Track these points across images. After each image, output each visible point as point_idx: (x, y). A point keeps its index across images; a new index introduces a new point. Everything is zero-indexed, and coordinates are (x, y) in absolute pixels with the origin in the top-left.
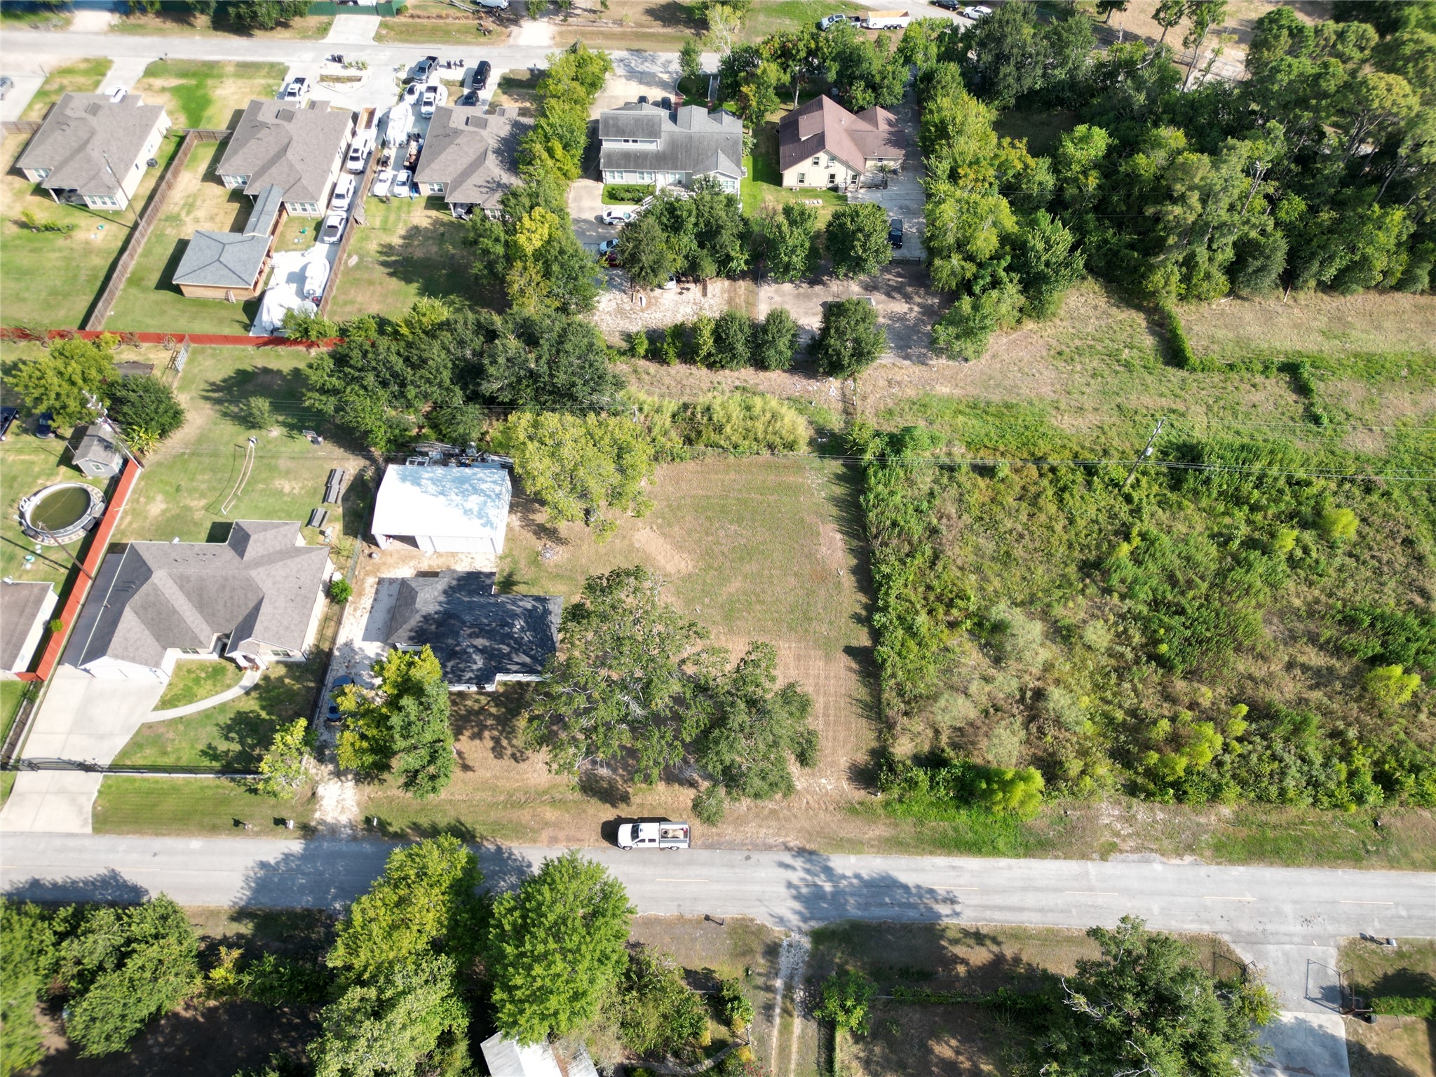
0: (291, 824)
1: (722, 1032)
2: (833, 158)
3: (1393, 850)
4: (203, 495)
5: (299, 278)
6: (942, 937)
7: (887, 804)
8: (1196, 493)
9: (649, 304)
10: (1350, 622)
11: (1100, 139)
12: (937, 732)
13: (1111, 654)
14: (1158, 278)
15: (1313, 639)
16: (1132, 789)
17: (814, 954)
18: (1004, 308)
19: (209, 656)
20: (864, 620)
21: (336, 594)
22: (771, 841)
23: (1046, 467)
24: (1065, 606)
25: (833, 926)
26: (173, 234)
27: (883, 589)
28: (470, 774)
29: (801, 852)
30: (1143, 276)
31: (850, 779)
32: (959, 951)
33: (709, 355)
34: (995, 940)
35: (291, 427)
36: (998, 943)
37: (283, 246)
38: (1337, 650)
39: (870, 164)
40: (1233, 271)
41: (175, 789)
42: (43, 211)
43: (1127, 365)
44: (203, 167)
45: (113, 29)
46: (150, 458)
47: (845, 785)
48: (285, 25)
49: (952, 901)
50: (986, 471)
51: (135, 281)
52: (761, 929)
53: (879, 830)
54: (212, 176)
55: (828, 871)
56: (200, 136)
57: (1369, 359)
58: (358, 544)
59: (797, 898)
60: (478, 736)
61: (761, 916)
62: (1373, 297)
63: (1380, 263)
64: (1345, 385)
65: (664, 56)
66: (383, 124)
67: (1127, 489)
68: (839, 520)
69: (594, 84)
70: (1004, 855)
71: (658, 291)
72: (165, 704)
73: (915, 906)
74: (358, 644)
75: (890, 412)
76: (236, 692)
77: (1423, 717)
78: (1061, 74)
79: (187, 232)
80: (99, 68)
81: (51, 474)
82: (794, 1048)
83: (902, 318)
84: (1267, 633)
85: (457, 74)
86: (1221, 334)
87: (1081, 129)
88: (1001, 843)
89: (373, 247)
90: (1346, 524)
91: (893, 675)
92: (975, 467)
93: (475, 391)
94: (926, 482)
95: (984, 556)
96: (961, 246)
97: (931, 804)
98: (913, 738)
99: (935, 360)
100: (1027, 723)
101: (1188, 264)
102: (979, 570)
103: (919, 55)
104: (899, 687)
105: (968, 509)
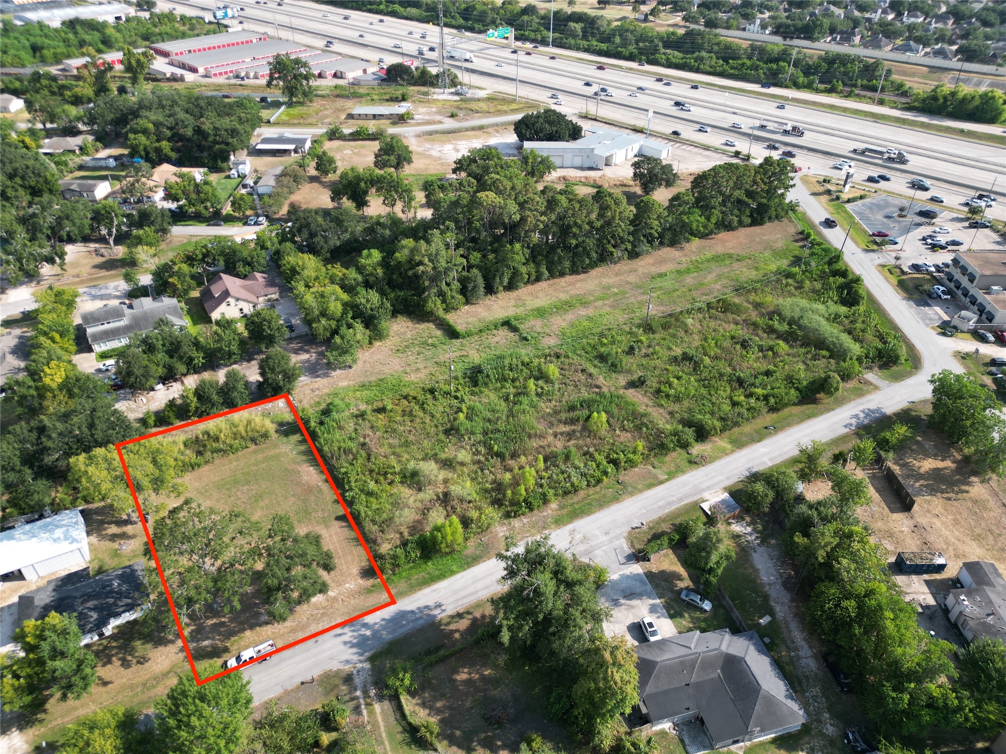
1: (334, 735)
2: (237, 300)
3: (630, 489)
6: (441, 625)
8: (486, 384)
9: (148, 401)
10: (572, 408)
11: (376, 255)
12: (401, 533)
13: (475, 462)
14: (430, 305)
15: (560, 421)
16: (507, 515)
17: (373, 669)
18: (359, 336)
20: (342, 500)
23: (410, 398)
24: (444, 451)
25: (379, 650)
27: (346, 480)
28: (110, 686)
29: (345, 624)
30: (424, 306)
31: (362, 577)
32: (453, 627)
33: (197, 408)
34: (469, 613)
36: (471, 614)
38: (572, 421)
39: (261, 299)
40: (463, 291)
43: (433, 345)
47: (361, 581)
49: (440, 606)
50: (382, 410)
52: (338, 672)
55: (366, 625)
57: (538, 310)
59: (353, 646)
60: (109, 662)
61: (335, 666)
62: (530, 288)
63: (523, 270)
64: (533, 323)
67: (453, 393)
68: (309, 461)
69: (70, 305)
70: (458, 572)
71: (152, 393)
73: (420, 618)
75: (318, 403)
77: (618, 432)
78: (347, 236)
82: (380, 719)
83: (308, 361)
84: (541, 427)
86: (470, 320)
87: (365, 252)
88: (454, 568)
90: (553, 370)
91: (367, 516)
92: (374, 411)
93: (40, 467)
94: (350, 426)
95: (394, 447)
96: (323, 314)
97: (412, 568)
98: (389, 541)
99: (333, 374)
100: (445, 508)
101: (441, 294)
102: (394, 453)
103: (268, 244)
104: (372, 521)
105: (378, 430)
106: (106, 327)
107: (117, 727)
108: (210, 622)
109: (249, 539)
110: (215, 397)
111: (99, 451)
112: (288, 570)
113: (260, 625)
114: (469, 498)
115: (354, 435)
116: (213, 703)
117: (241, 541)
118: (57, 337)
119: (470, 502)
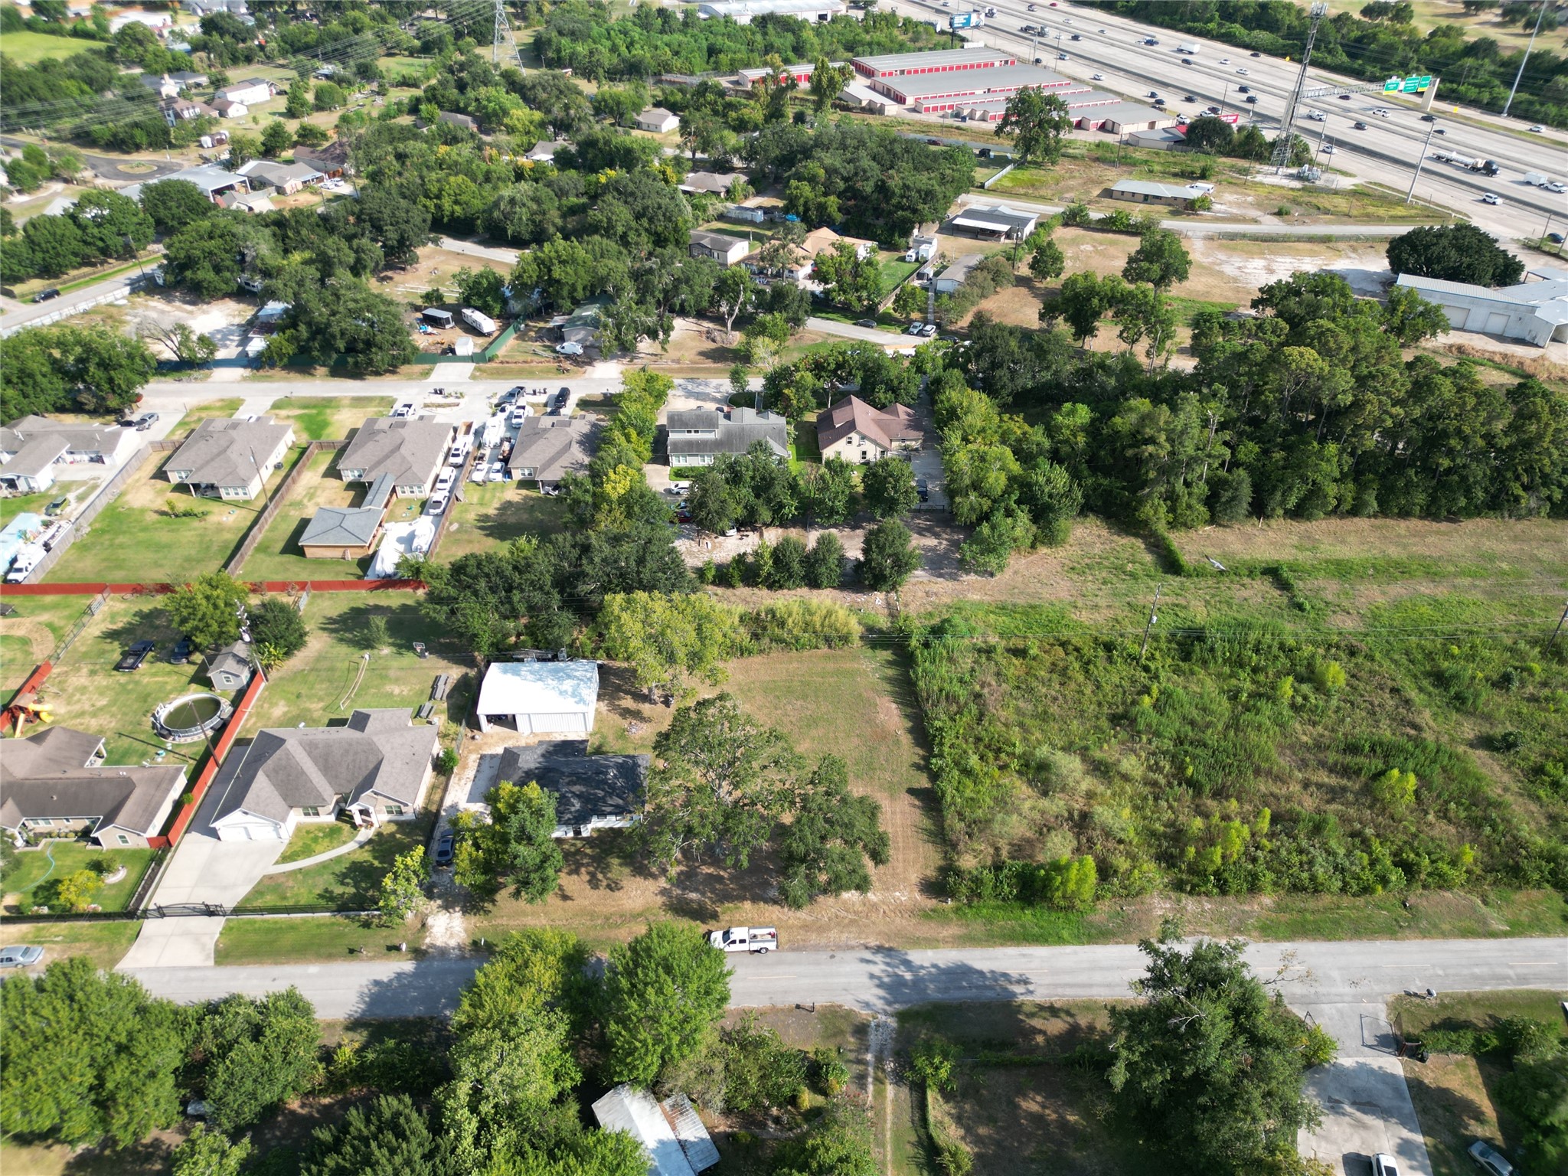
0: (404, 947)
1: (819, 1100)
2: (863, 438)
3: (1424, 924)
4: (321, 699)
5: (408, 540)
6: (1019, 1012)
7: (957, 910)
8: (1205, 663)
9: (714, 547)
10: (1353, 749)
11: (1083, 413)
12: (997, 849)
13: (1147, 782)
14: (1147, 510)
15: (1322, 764)
16: (1179, 886)
17: (900, 1031)
18: (1019, 532)
19: (327, 818)
20: (924, 767)
21: (443, 767)
22: (853, 943)
23: (1071, 648)
24: (1100, 747)
25: (916, 1008)
26: (295, 516)
27: (937, 740)
28: (570, 902)
29: (879, 949)
30: (1136, 510)
31: (921, 891)
32: (1037, 1023)
33: (770, 575)
34: (1068, 1013)
35: (400, 646)
36: (1072, 1015)
37: (392, 517)
38: (1346, 771)
39: (895, 444)
40: (1211, 501)
41: (292, 927)
42: (182, 502)
43: (1133, 576)
44: (323, 467)
45: (245, 379)
46: (273, 674)
47: (918, 896)
48: (393, 372)
49: (1026, 982)
50: (1020, 653)
51: (263, 548)
52: (849, 1014)
53: (953, 930)
54: (333, 472)
55: (907, 964)
56: (321, 446)
57: (1338, 563)
58: (463, 730)
59: (881, 985)
60: (576, 872)
61: (848, 1003)
62: (1335, 523)
63: (1332, 490)
64: (1321, 583)
65: (714, 382)
66: (479, 433)
67: (1143, 661)
68: (892, 694)
69: (660, 397)
70: (1069, 943)
71: (721, 538)
72: (285, 858)
73: (990, 988)
74: (463, 805)
75: (930, 614)
76: (352, 846)
77: (1431, 817)
78: (1047, 376)
79: (310, 511)
80: (233, 405)
81: (182, 691)
82: (889, 1110)
83: (933, 549)
84: (1283, 762)
85: (542, 399)
86: (1209, 551)
87: (1068, 406)
88: (1065, 934)
89: (471, 516)
90: (1336, 673)
91: (954, 803)
92: (1008, 650)
93: (571, 595)
94: (967, 662)
95: (1024, 715)
96: (976, 486)
97: (998, 907)
98: (977, 853)
99: (965, 578)
100: (1078, 836)
101: (1171, 498)
102: (1021, 725)
103: (928, 367)
104: (960, 814)
105: (1006, 681)
106: (693, 436)
107: (563, 959)
108: (707, 870)
109: (783, 775)
110: (796, 566)
111: (641, 596)
112: (823, 838)
113: (766, 901)
114: (1122, 835)
116: (679, 981)
117: (772, 774)
118: (634, 435)
119: (1121, 841)
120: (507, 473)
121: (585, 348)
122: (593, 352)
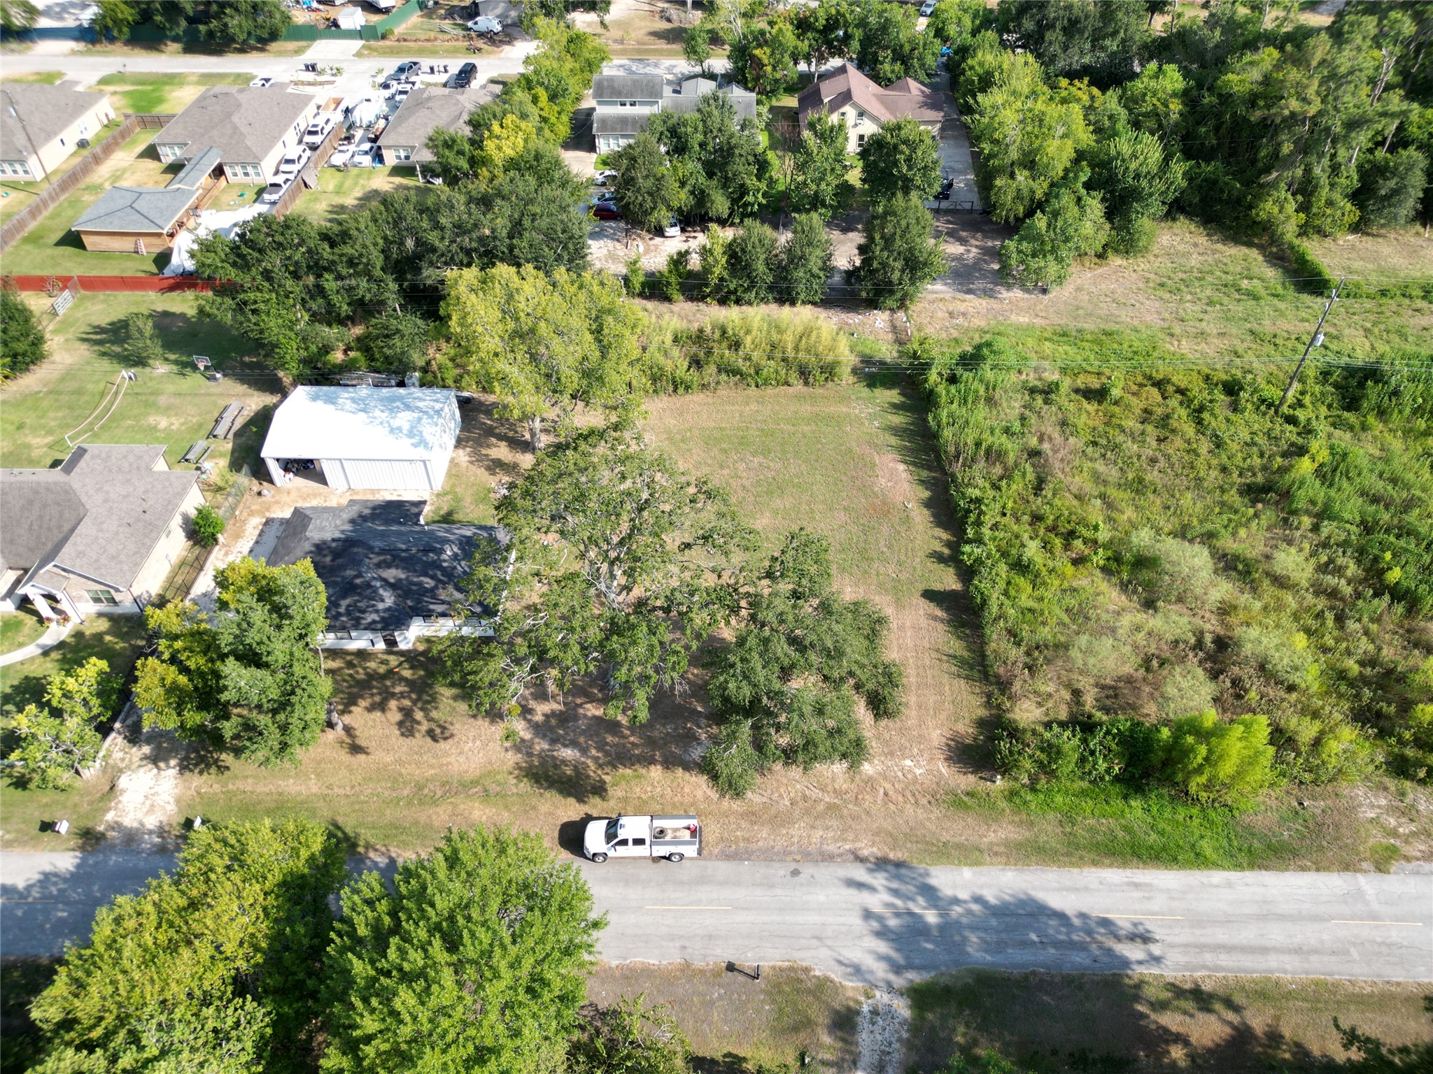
0: (63, 827)
2: (862, 114)
4: (50, 432)
6: (1137, 998)
7: (1012, 795)
8: (1382, 413)
9: (647, 251)
11: (1173, 79)
12: (1076, 693)
13: (1319, 590)
14: (1268, 207)
16: (1400, 768)
17: (916, 1027)
18: (1087, 229)
20: (952, 558)
21: (203, 533)
22: (831, 848)
23: (1171, 389)
24: (1234, 534)
25: (944, 980)
27: (972, 517)
28: (362, 757)
29: (881, 864)
30: (1251, 207)
31: (948, 759)
32: (1171, 1020)
33: (721, 282)
34: (1230, 1004)
35: (184, 365)
36: (1236, 1009)
37: (215, 206)
40: (1360, 196)
43: (1252, 295)
44: (140, 148)
45: (75, 54)
47: (943, 768)
49: (1145, 938)
50: (1095, 395)
51: (32, 239)
52: (822, 987)
53: (1004, 832)
54: (149, 154)
55: (929, 892)
56: (144, 123)
58: (243, 479)
59: (881, 934)
60: (381, 707)
61: (821, 963)
65: (667, 62)
66: (349, 111)
67: (1285, 409)
68: (900, 450)
70: (1216, 865)
71: (658, 240)
73: (1082, 947)
75: (956, 340)
76: (29, 651)
80: (48, 79)
83: (958, 258)
86: (1357, 265)
88: (1206, 847)
89: (322, 207)
91: (1002, 616)
92: (1077, 391)
94: (1012, 407)
95: (1105, 483)
96: (1030, 162)
97: (1083, 793)
98: (1041, 702)
99: (1005, 294)
100: (1214, 675)
101: (1305, 190)
102: (1103, 496)
103: (952, 30)
104: (1012, 633)
105: (1075, 433)
106: (628, 110)
107: (283, 884)
108: (593, 710)
109: (720, 560)
110: (760, 267)
111: (503, 271)
112: (786, 673)
113: (687, 768)
114: (1294, 678)
115: (1017, 426)
117: (698, 556)
118: (543, 95)
119: (1291, 688)
120: (379, 158)
121: (504, 27)
122: (514, 31)
